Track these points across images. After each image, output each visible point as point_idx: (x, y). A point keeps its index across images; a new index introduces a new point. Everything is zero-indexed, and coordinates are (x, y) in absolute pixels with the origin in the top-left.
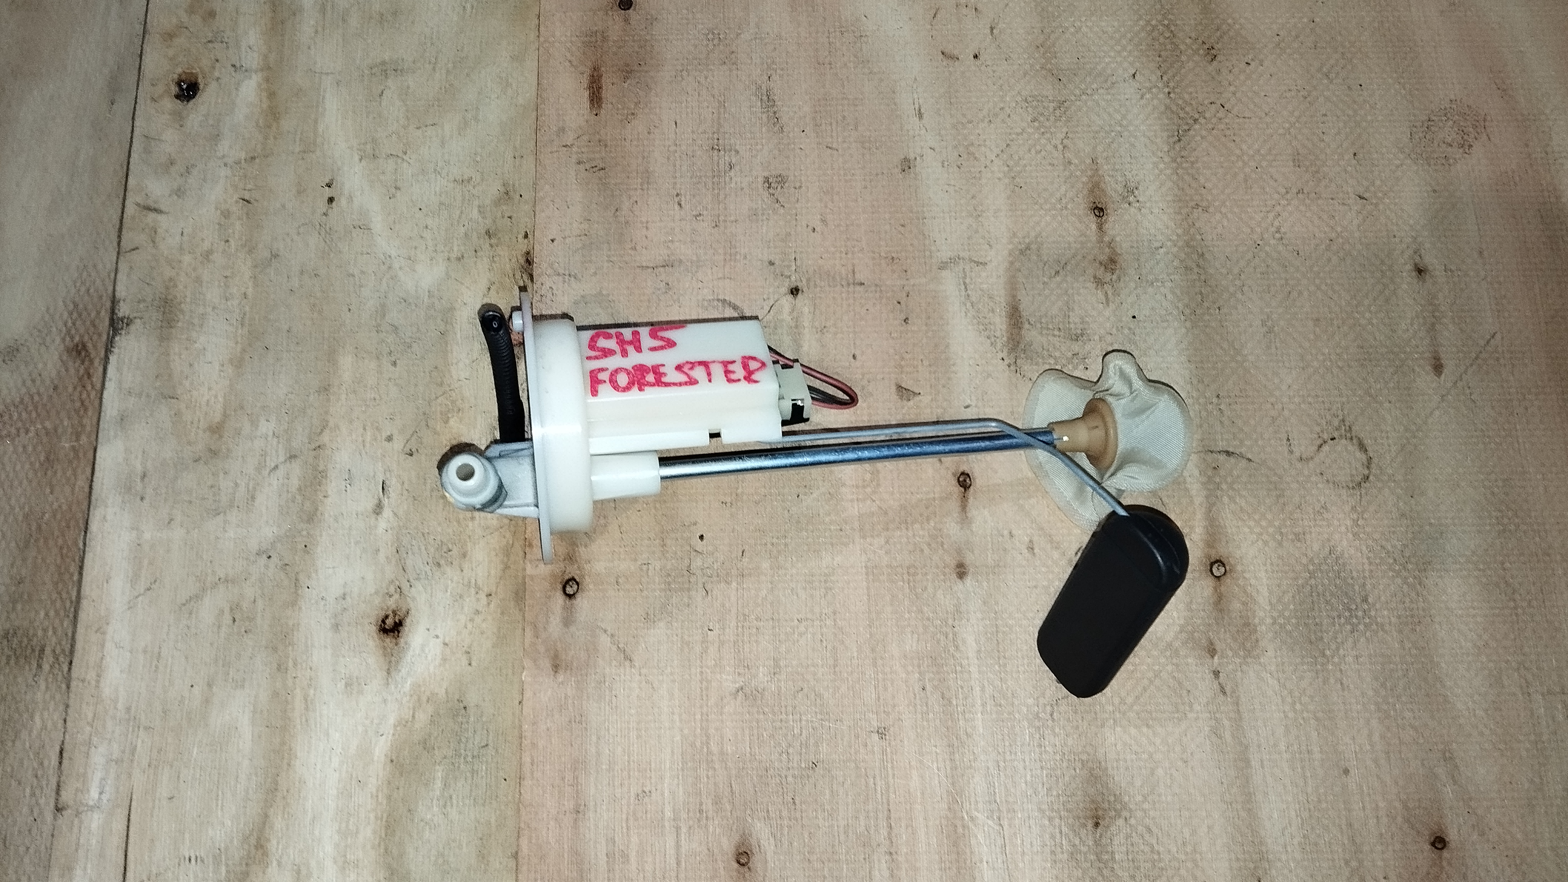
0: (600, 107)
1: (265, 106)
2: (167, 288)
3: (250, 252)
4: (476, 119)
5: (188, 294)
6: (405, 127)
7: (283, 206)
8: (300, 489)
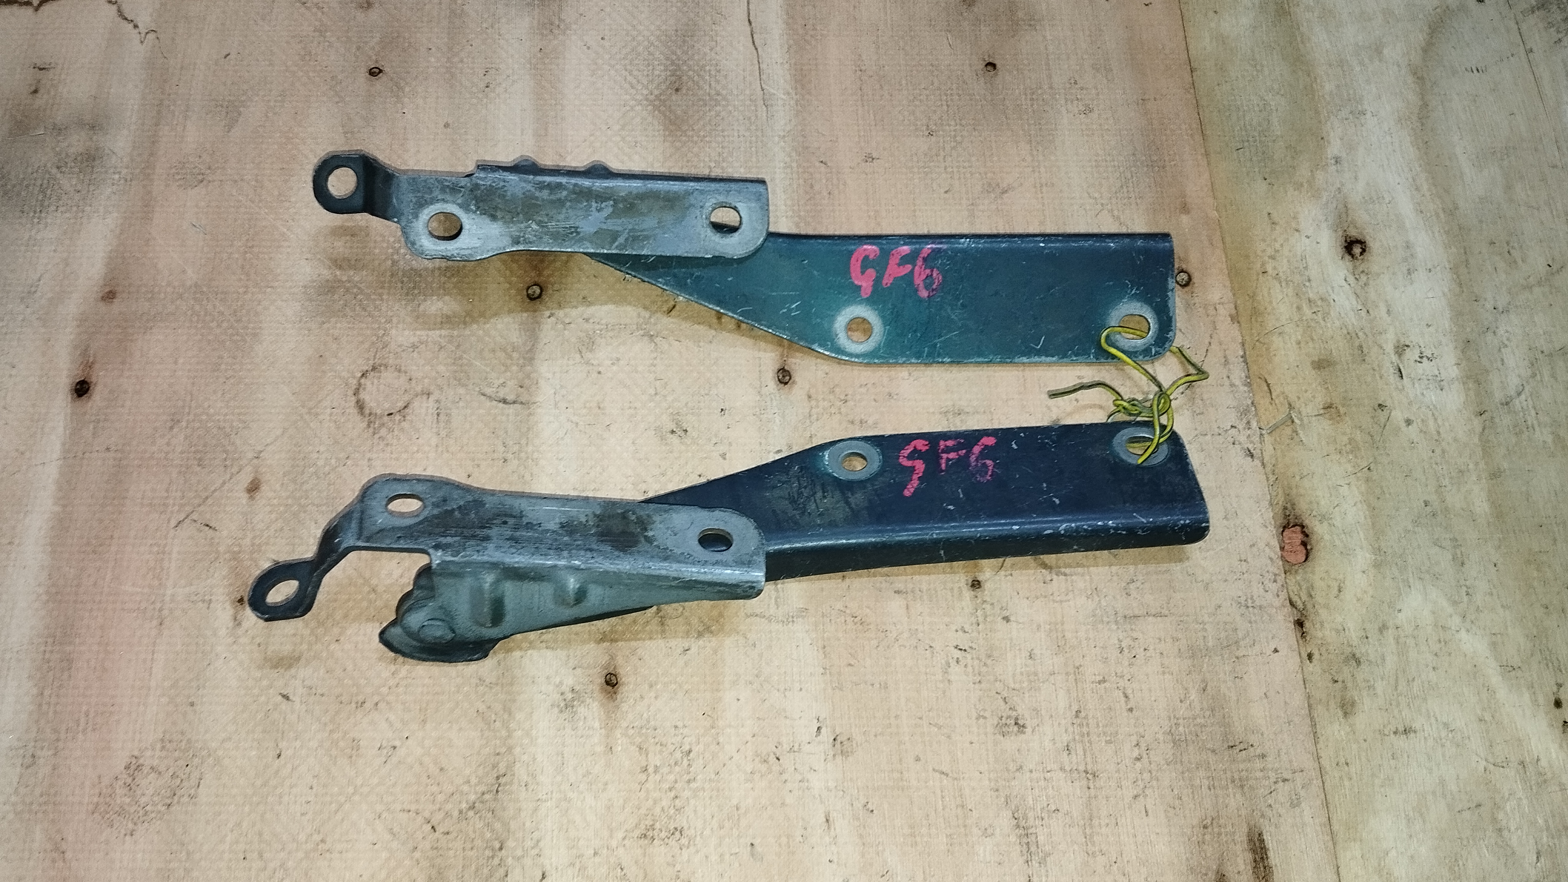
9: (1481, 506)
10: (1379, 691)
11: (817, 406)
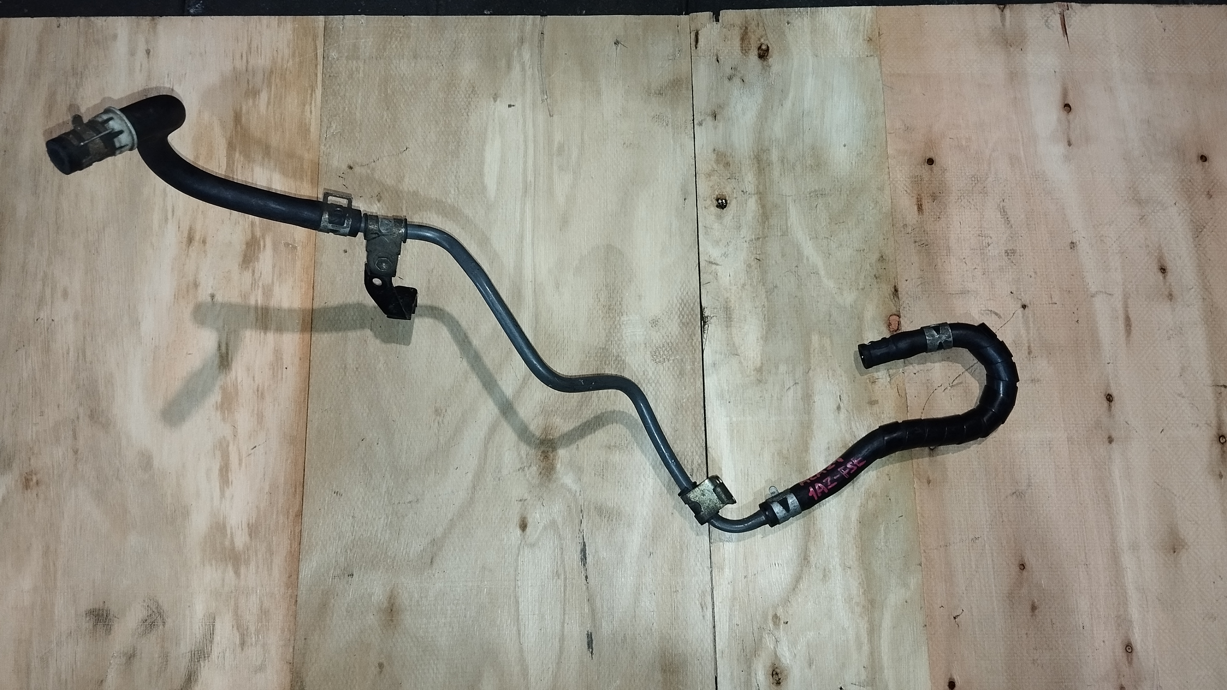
0: (922, 213)
1: (761, 212)
2: (726, 302)
3: (763, 285)
4: (863, 219)
5: (737, 305)
6: (829, 223)
7: (776, 262)
8: (802, 399)
9: (815, 338)
10: (868, 266)
11: (1094, 383)
